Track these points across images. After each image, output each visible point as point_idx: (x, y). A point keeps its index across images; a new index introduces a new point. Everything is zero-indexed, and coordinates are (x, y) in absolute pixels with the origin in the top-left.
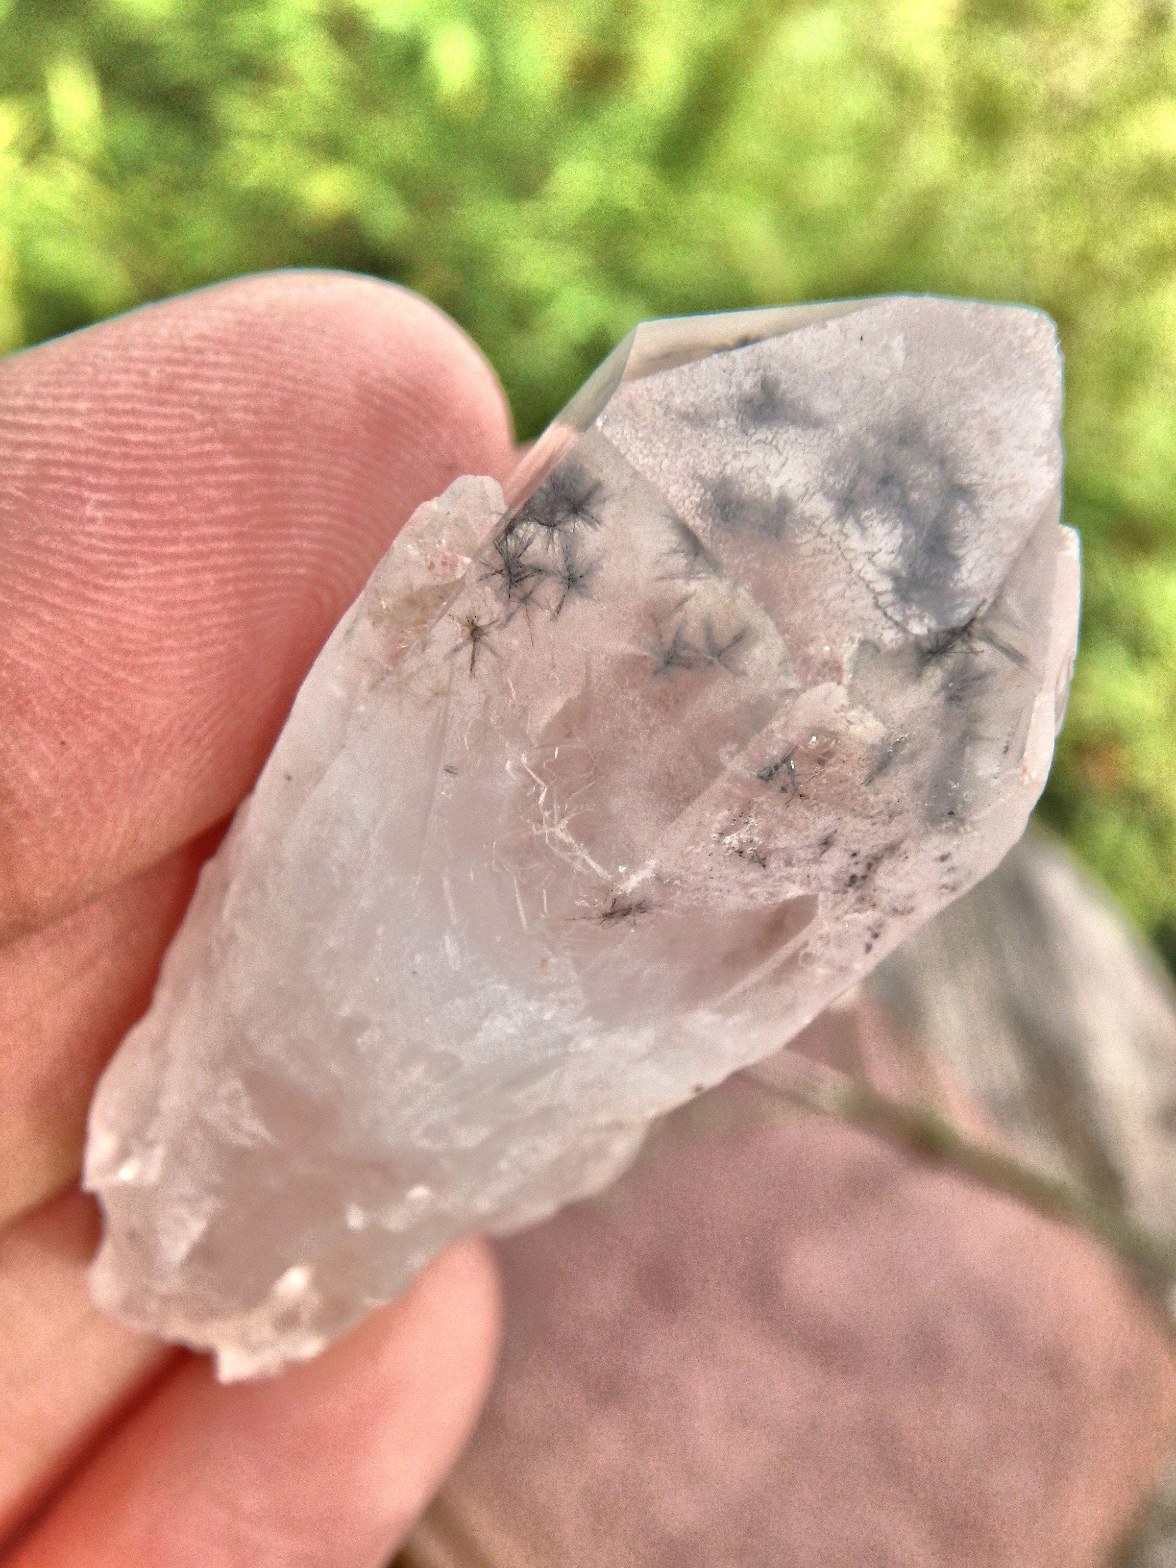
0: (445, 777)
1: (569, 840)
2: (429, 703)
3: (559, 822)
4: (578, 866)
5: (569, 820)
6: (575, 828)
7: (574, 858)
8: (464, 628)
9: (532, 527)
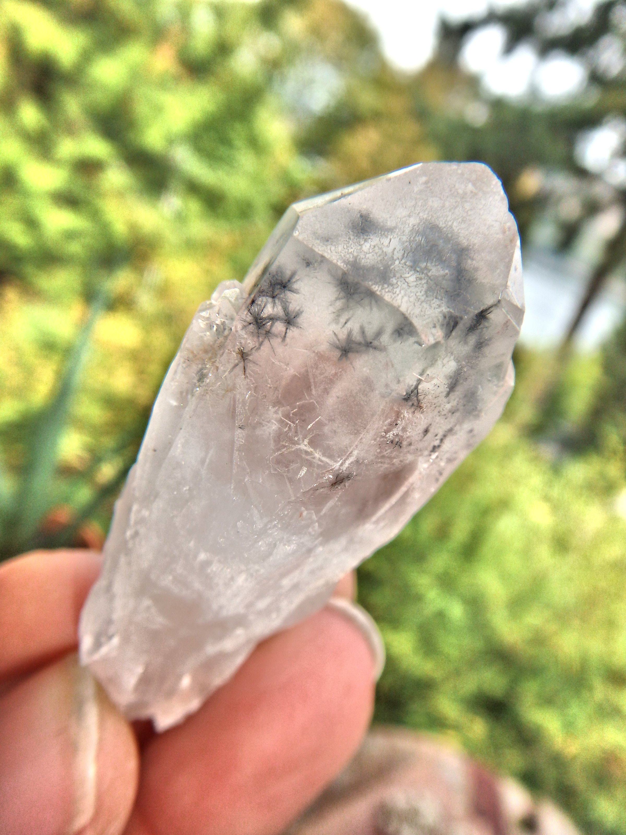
0: (239, 431)
1: (310, 449)
2: (224, 396)
3: (303, 441)
4: (316, 461)
5: (309, 440)
6: (311, 443)
7: (314, 458)
8: (237, 355)
9: (264, 299)
